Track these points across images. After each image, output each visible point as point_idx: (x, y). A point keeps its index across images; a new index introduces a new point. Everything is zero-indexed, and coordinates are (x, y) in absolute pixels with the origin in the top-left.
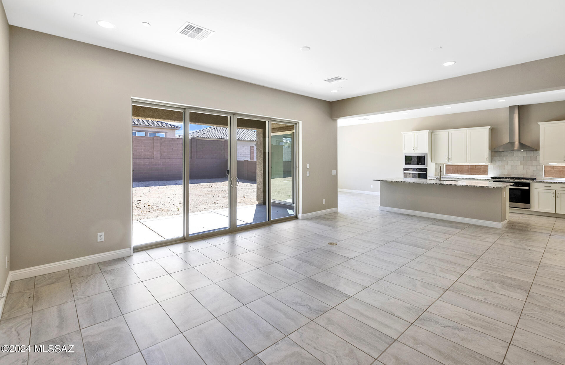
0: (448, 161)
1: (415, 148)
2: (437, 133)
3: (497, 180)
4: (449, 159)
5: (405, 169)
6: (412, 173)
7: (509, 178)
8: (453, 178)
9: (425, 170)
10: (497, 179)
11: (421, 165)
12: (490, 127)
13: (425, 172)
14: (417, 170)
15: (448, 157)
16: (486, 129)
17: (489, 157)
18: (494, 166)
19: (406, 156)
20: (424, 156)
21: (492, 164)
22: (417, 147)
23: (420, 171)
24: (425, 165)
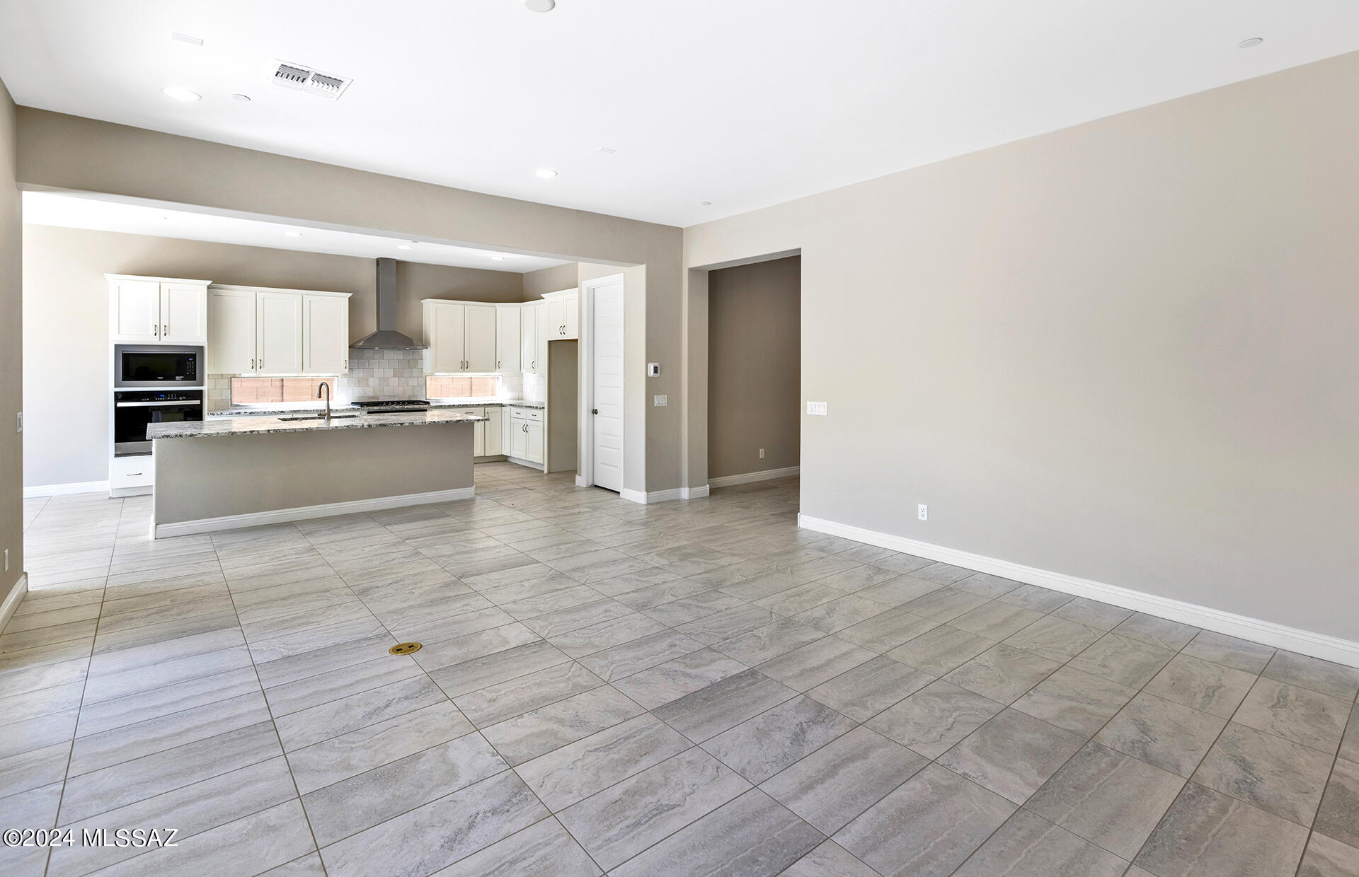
0: (254, 368)
1: (161, 330)
3: (376, 408)
4: (257, 364)
5: (122, 397)
7: (393, 403)
8: (282, 412)
9: (199, 395)
10: (376, 406)
11: (183, 380)
12: (350, 295)
13: (198, 402)
14: (171, 397)
15: (255, 360)
16: (342, 300)
17: (347, 360)
18: (348, 380)
19: (123, 354)
20: (194, 356)
21: (345, 375)
22: (167, 326)
23: (181, 398)
24: (195, 380)
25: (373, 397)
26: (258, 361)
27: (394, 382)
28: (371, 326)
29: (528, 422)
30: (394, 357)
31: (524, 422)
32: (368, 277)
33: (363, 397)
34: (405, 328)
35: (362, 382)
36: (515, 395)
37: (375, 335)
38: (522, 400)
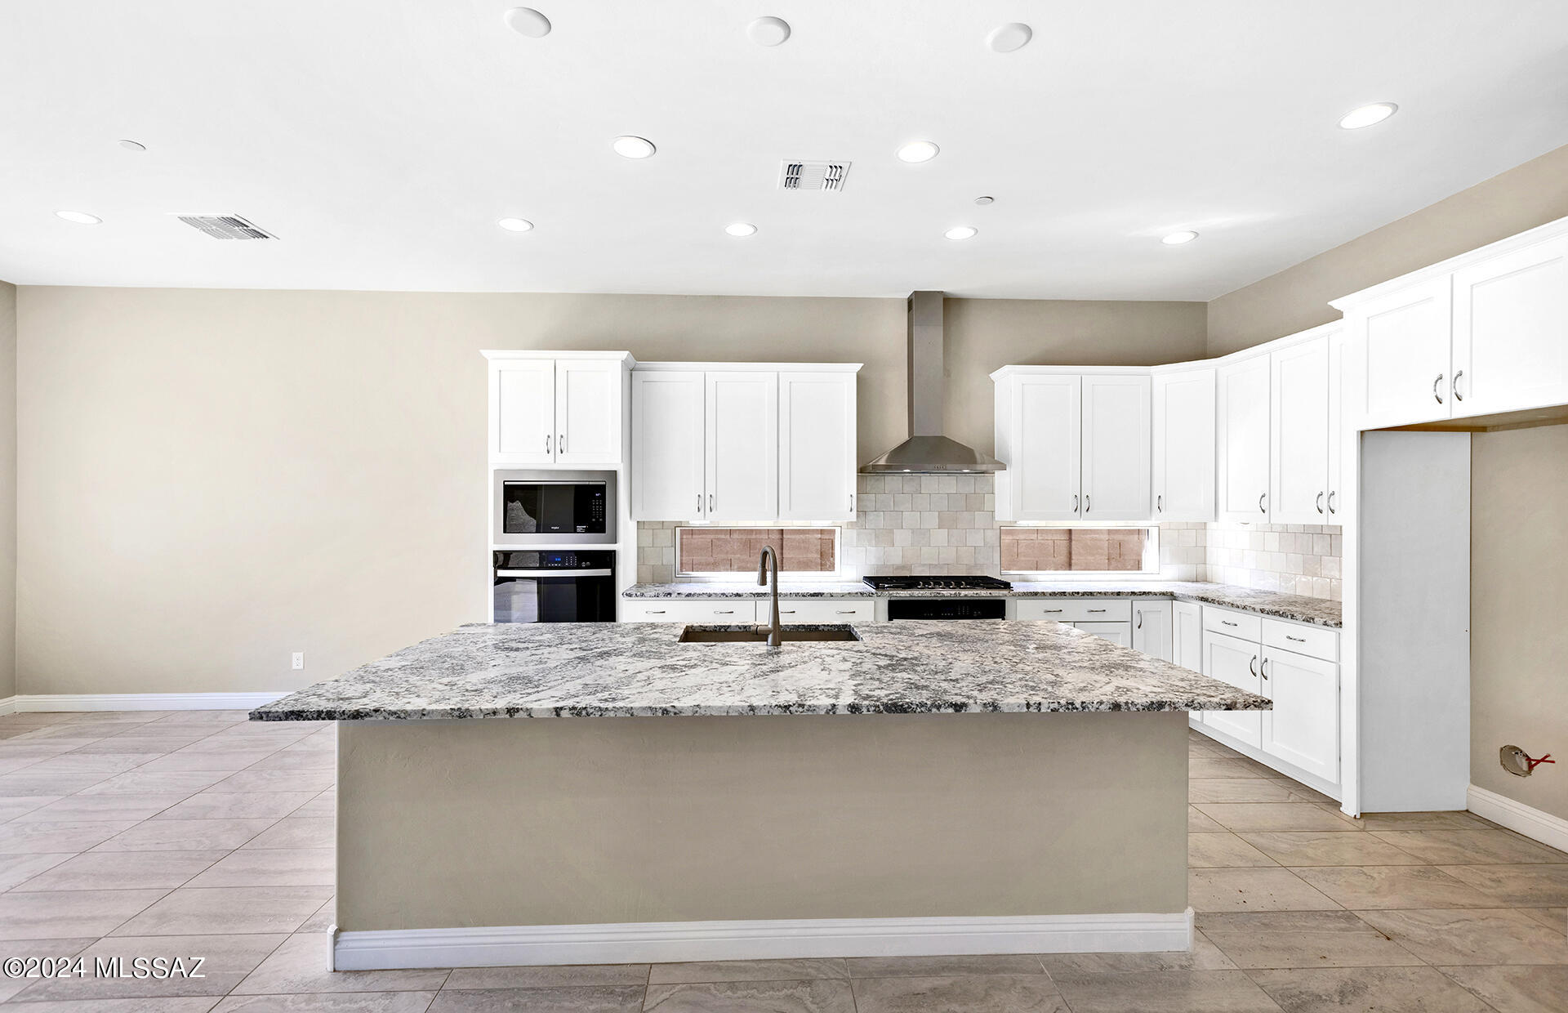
0: (702, 510)
1: (556, 443)
2: (653, 375)
4: (705, 503)
5: (503, 559)
6: (539, 580)
9: (607, 559)
12: (858, 366)
13: (606, 572)
14: (569, 562)
15: (702, 495)
16: (846, 375)
17: (855, 495)
18: (858, 535)
19: (505, 486)
20: (601, 489)
21: (851, 525)
22: (565, 436)
23: (583, 564)
24: (605, 532)
25: (903, 567)
26: (708, 497)
27: (940, 536)
28: (896, 431)
29: (1268, 653)
30: (939, 487)
31: (1255, 650)
32: (892, 332)
33: (885, 566)
34: (962, 431)
35: (884, 537)
36: (1190, 570)
37: (903, 447)
38: (1205, 580)
